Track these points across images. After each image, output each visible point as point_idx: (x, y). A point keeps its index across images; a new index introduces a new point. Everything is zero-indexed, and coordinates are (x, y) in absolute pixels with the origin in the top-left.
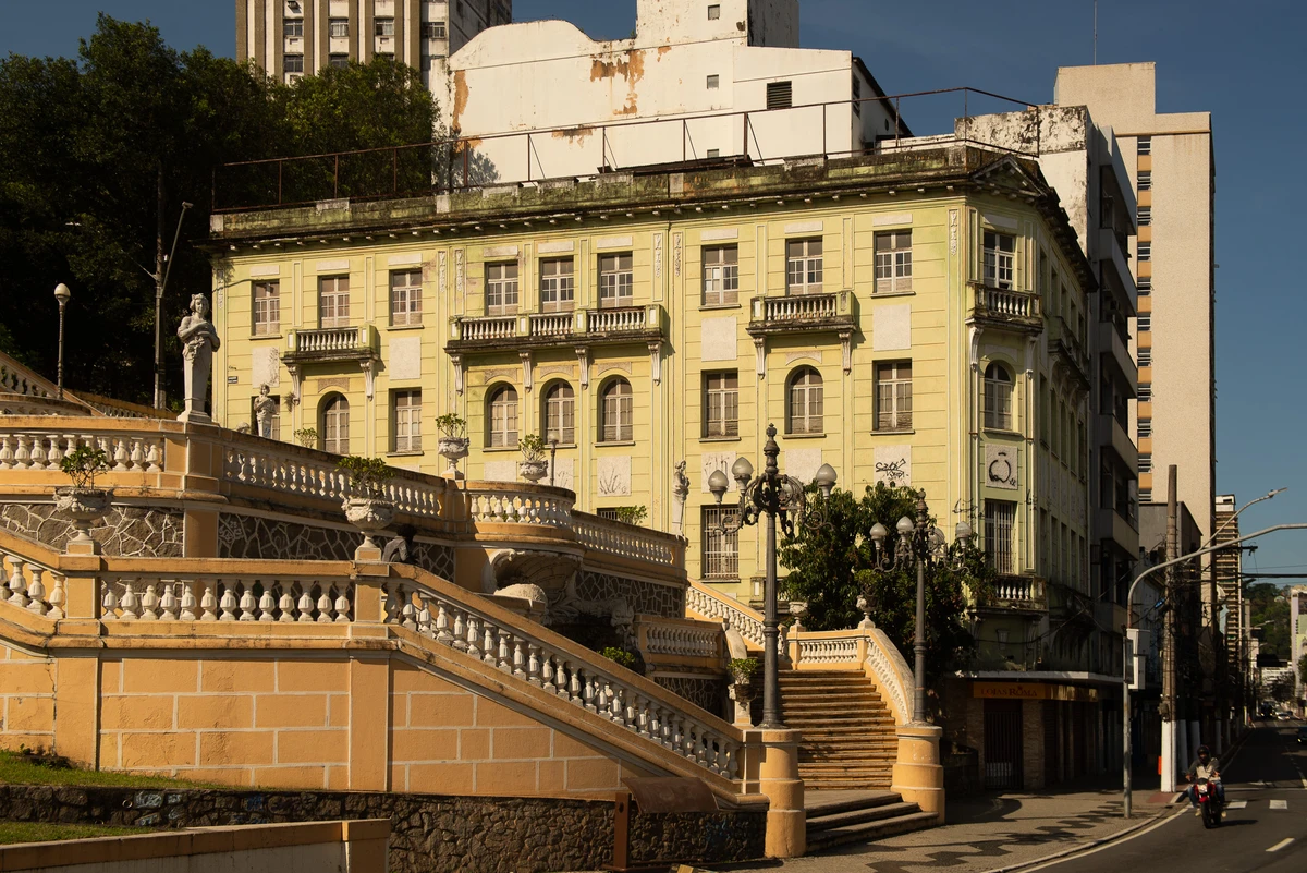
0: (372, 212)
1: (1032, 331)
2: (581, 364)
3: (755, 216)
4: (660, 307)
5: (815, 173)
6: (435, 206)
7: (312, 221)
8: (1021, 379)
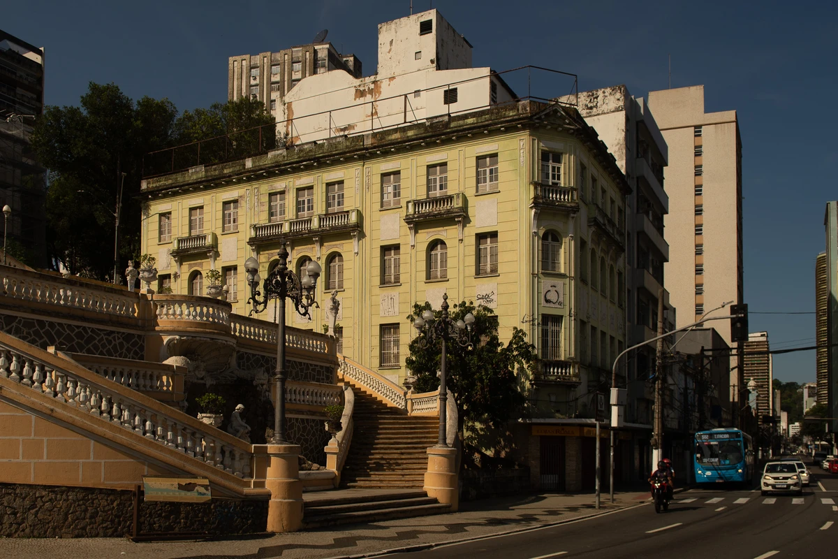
0: (214, 171)
1: (572, 210)
2: (317, 246)
3: (410, 154)
4: (358, 210)
5: (443, 125)
6: (245, 165)
7: (187, 179)
8: (566, 240)
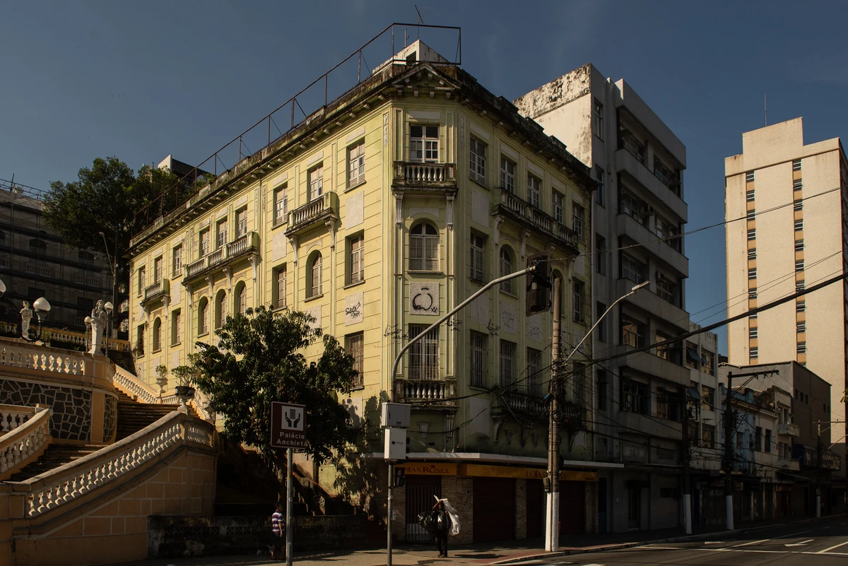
0: (169, 220)
2: (228, 279)
3: (294, 161)
4: (253, 233)
6: (186, 208)
8: (443, 232)
